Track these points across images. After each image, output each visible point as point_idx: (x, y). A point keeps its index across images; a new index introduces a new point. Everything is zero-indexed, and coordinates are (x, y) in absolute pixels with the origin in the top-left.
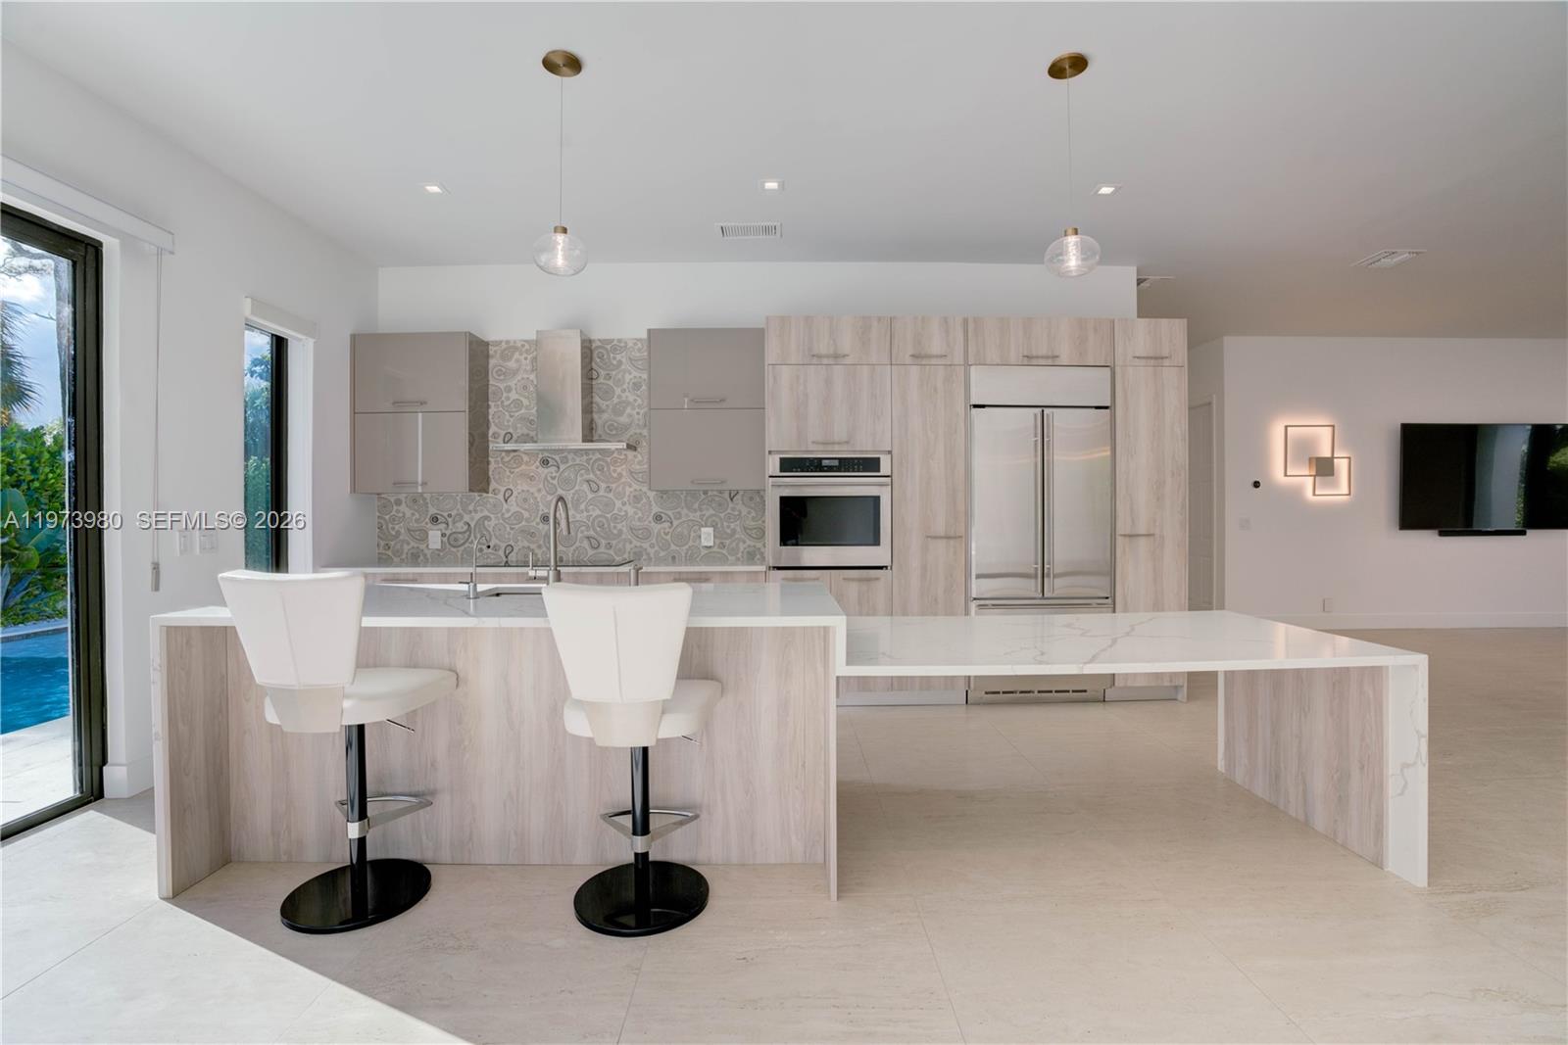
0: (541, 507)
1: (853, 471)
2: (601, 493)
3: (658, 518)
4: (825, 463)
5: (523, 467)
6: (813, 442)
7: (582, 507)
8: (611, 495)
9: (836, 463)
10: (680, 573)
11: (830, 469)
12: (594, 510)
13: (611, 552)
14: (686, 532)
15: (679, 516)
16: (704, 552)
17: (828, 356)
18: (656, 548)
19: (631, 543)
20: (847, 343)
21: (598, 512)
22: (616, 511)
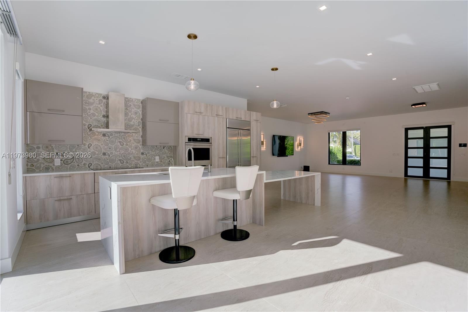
0: (103, 150)
1: (204, 142)
2: (124, 146)
3: (142, 154)
5: (96, 136)
6: (195, 134)
7: (118, 150)
8: (127, 147)
9: (200, 140)
10: (163, 169)
12: (122, 151)
13: (128, 164)
14: (151, 158)
15: (149, 153)
16: (156, 163)
17: (199, 113)
18: (142, 163)
19: (134, 161)
20: (203, 110)
21: (123, 152)
22: (129, 151)
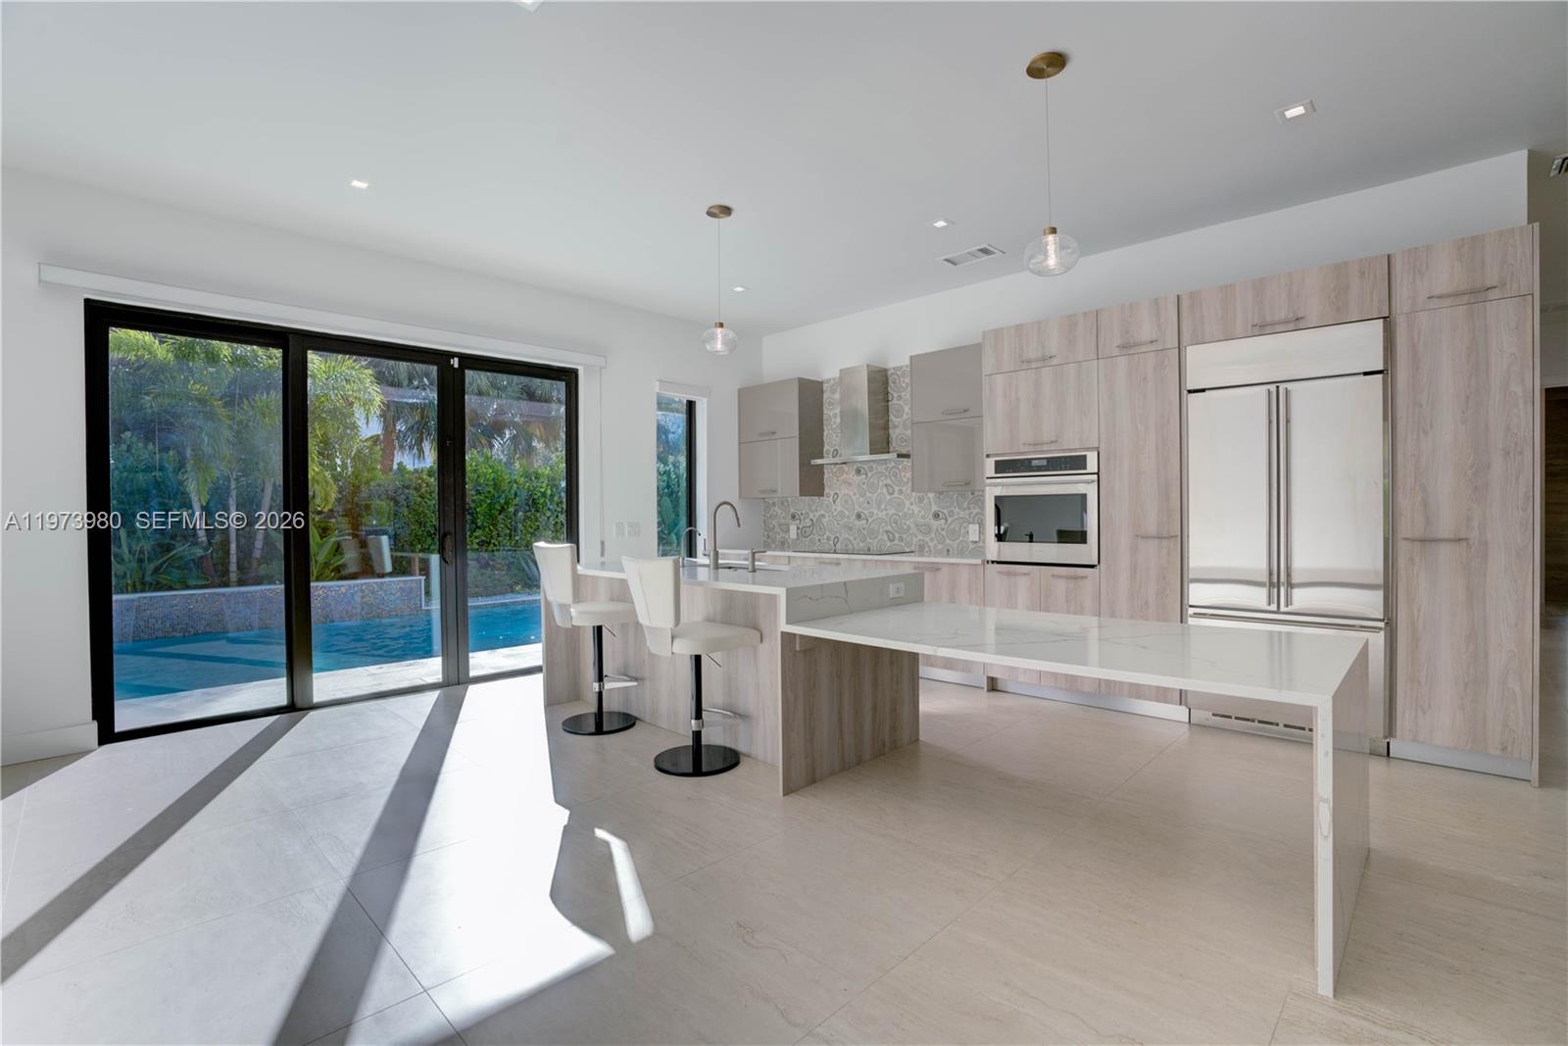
0: (857, 507)
1: (1061, 470)
2: (895, 495)
3: (936, 516)
4: (1034, 463)
5: (845, 476)
6: (1024, 444)
7: (883, 507)
8: (902, 497)
9: (1045, 463)
10: (918, 563)
11: (1039, 468)
13: (903, 544)
14: (957, 529)
15: (951, 513)
16: (972, 546)
17: (1037, 360)
18: (935, 542)
19: (916, 537)
20: (1054, 344)
21: (893, 511)
22: (906, 510)
